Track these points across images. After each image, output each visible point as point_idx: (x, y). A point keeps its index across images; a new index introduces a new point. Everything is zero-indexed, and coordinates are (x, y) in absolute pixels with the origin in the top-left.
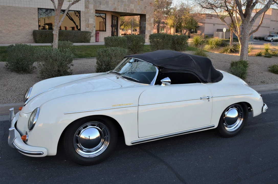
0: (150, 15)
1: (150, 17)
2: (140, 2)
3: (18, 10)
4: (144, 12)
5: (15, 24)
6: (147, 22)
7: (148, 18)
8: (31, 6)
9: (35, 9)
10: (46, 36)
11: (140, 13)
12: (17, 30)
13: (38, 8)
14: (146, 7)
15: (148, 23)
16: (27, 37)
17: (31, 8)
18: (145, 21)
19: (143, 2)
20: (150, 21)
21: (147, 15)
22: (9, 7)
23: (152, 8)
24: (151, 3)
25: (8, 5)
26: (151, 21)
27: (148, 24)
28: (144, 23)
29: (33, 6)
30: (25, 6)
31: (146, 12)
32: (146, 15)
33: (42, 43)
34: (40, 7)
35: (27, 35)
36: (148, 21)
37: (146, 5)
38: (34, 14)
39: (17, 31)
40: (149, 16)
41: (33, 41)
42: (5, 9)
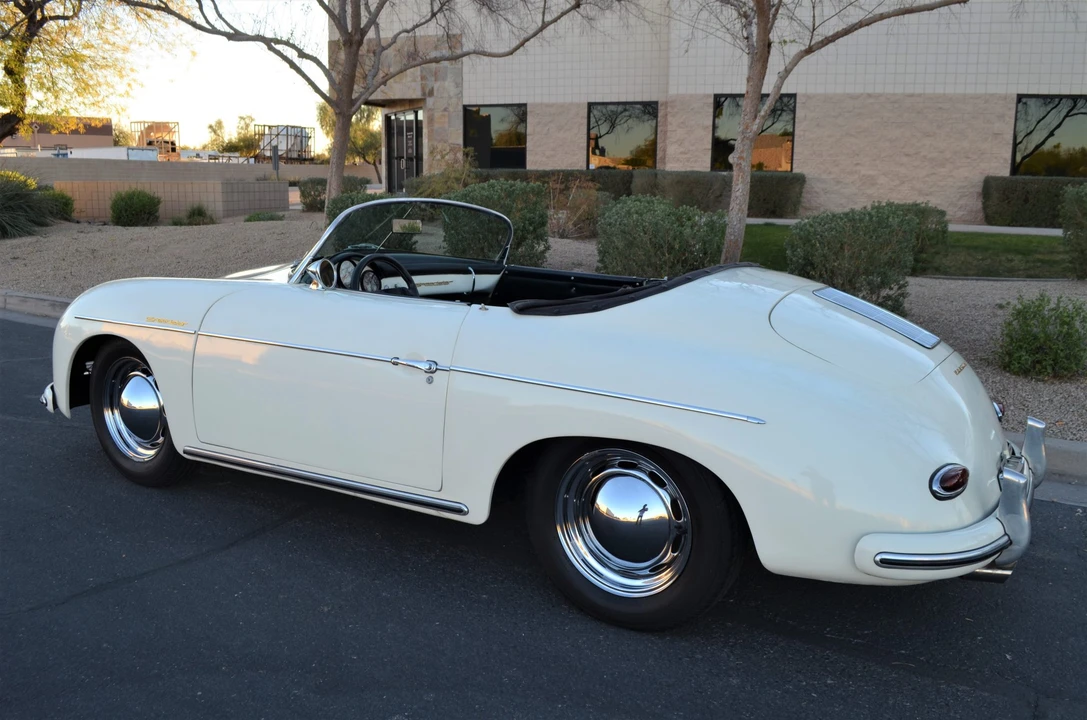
3: (940, 105)
5: (925, 157)
8: (992, 90)
9: (1005, 98)
10: (1026, 201)
12: (928, 176)
13: (1020, 98)
16: (961, 202)
17: (992, 95)
22: (912, 95)
25: (910, 90)
29: (1001, 90)
30: (970, 90)
33: (1009, 225)
34: (1025, 92)
35: (961, 197)
38: (1001, 117)
39: (927, 179)
41: (981, 215)
42: (896, 105)
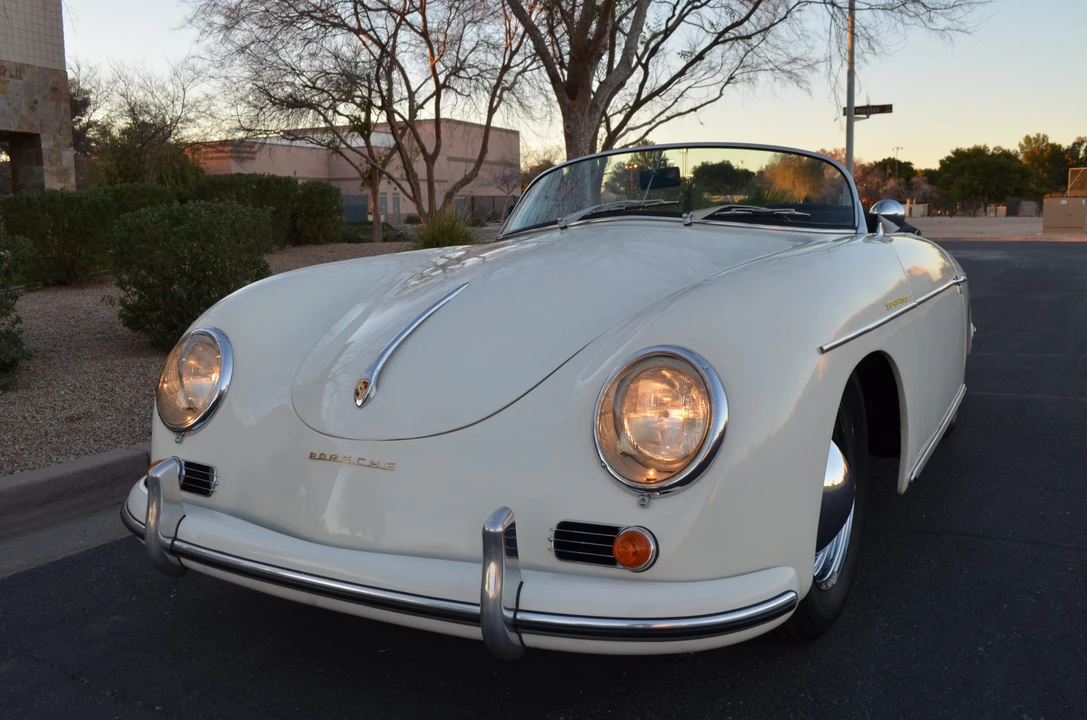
0: (59, 137)
1: (58, 144)
2: (8, 82)
4: (32, 126)
6: (46, 166)
7: (51, 150)
11: (13, 129)
14: (36, 102)
15: (54, 169)
18: (40, 162)
19: (19, 81)
20: (60, 159)
21: (43, 136)
23: (63, 109)
24: (55, 90)
26: (65, 162)
27: (52, 172)
28: (36, 168)
31: (37, 123)
32: (39, 135)
36: (50, 162)
37: (36, 97)
40: (52, 143)
